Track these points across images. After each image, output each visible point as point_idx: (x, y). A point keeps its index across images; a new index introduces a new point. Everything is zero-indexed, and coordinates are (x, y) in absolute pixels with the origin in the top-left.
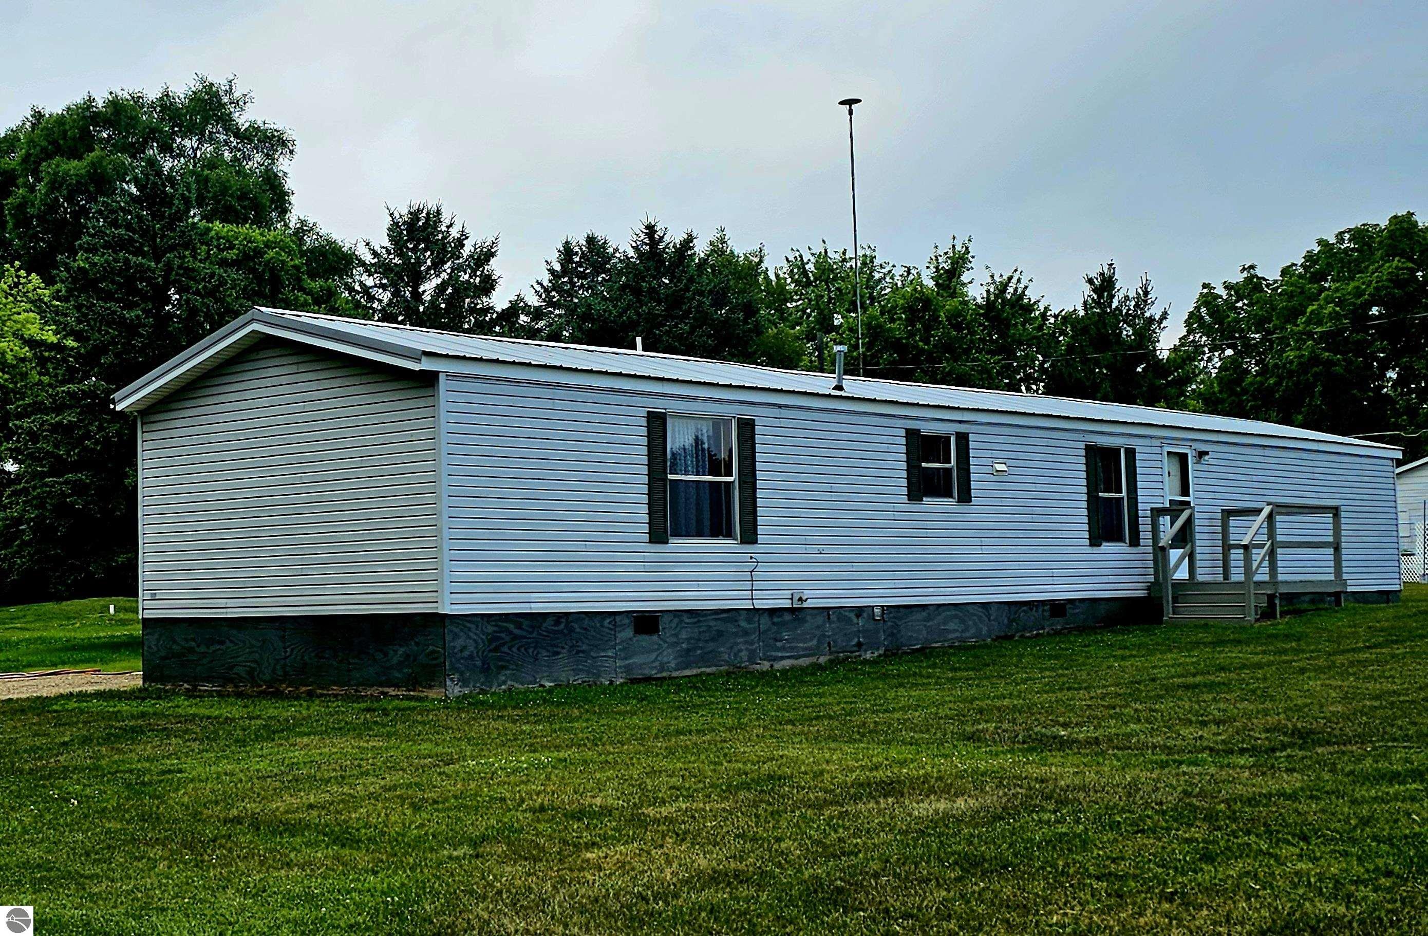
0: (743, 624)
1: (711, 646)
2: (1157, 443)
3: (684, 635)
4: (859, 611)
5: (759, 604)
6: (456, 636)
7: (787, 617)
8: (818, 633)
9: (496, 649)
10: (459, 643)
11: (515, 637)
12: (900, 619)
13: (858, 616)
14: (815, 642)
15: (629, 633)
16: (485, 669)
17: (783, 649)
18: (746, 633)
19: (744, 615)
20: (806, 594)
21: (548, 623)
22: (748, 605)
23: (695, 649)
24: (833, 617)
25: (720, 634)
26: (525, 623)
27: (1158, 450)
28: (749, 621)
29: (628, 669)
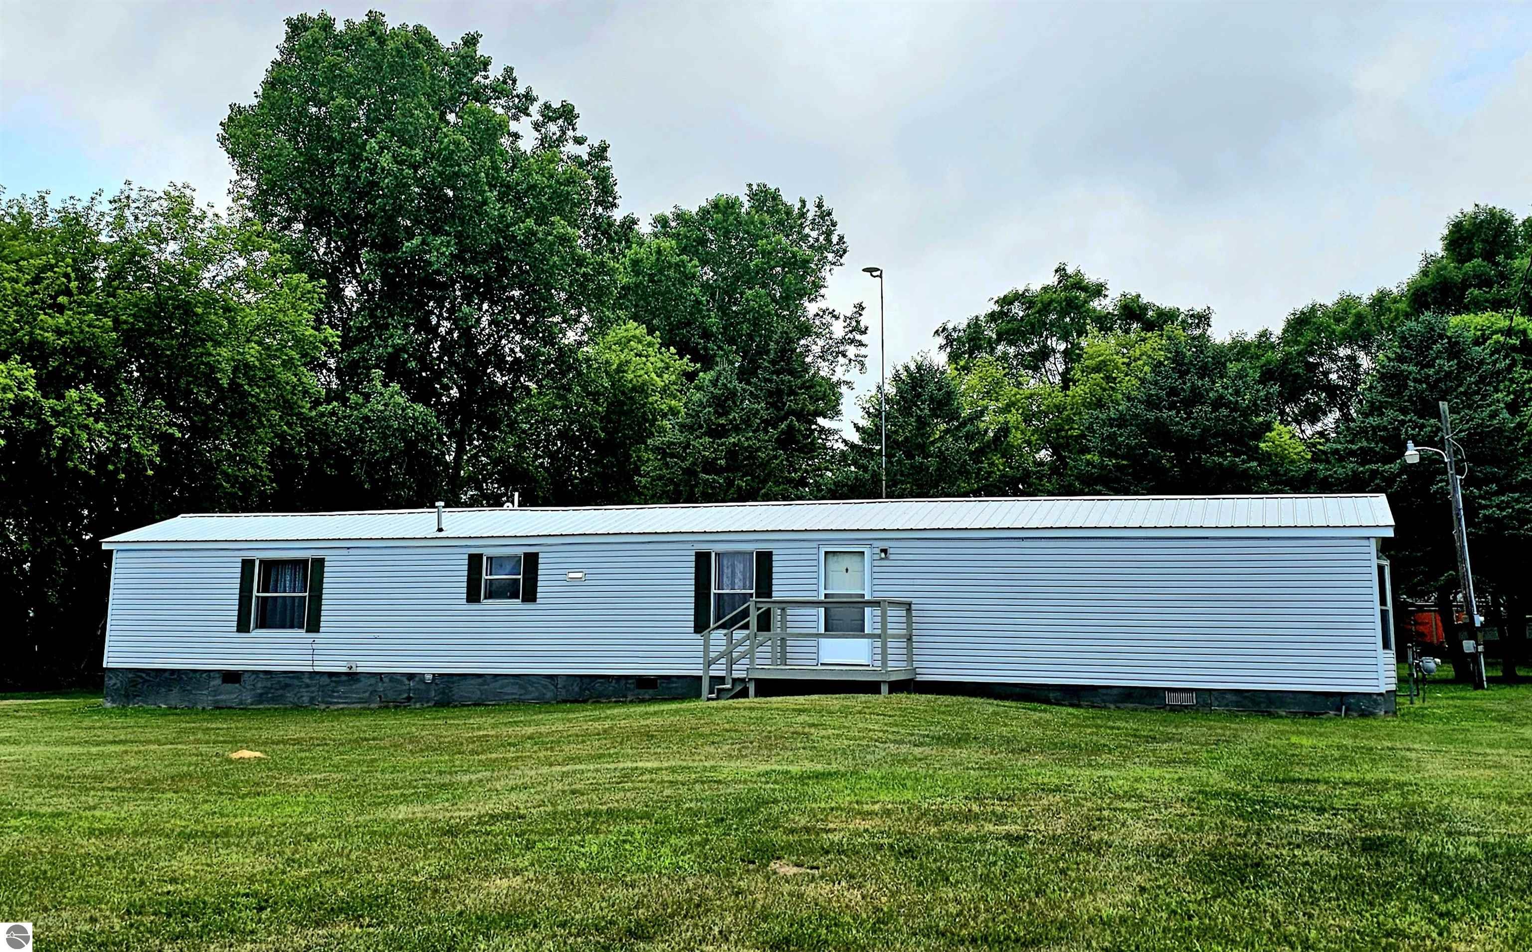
0: (307, 681)
1: (280, 692)
2: (815, 544)
3: (259, 685)
4: (411, 676)
5: (317, 669)
6: (110, 678)
7: (344, 678)
8: (371, 689)
9: (134, 686)
10: (112, 682)
11: (146, 681)
12: (453, 683)
13: (409, 680)
14: (367, 694)
15: (218, 682)
16: (127, 696)
17: (340, 697)
18: (308, 686)
19: (307, 675)
20: (359, 664)
21: (167, 674)
22: (310, 669)
23: (267, 693)
24: (386, 680)
25: (287, 685)
26: (153, 674)
27: (815, 551)
28: (310, 678)
29: (216, 701)
